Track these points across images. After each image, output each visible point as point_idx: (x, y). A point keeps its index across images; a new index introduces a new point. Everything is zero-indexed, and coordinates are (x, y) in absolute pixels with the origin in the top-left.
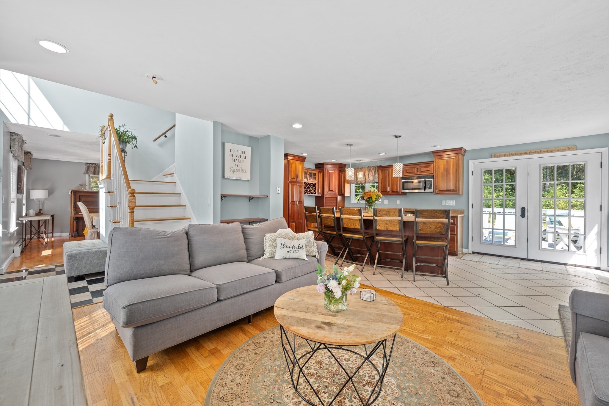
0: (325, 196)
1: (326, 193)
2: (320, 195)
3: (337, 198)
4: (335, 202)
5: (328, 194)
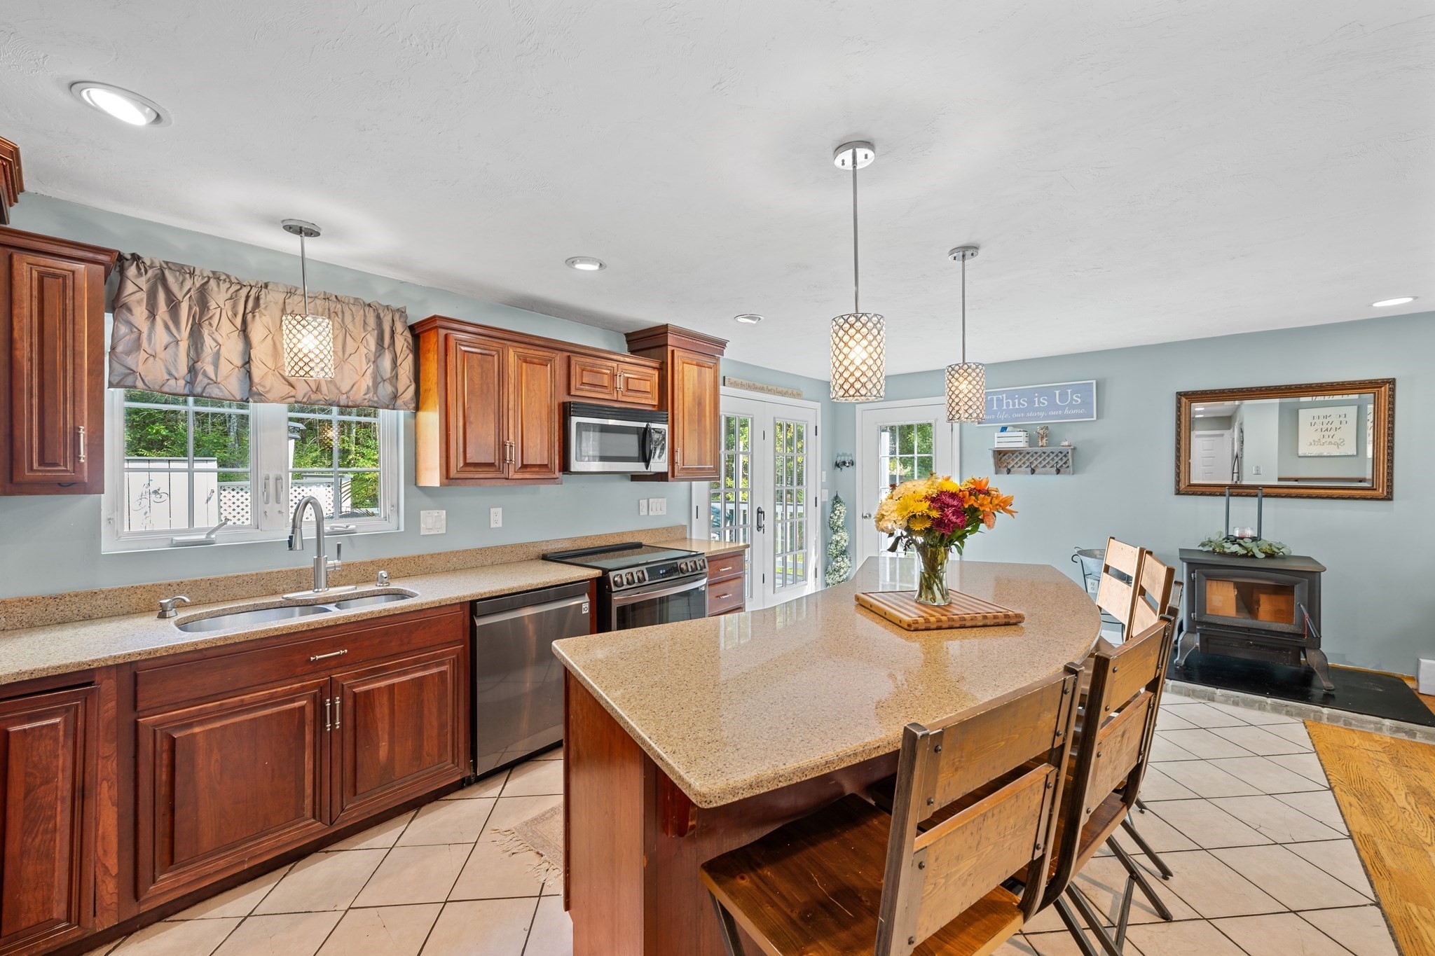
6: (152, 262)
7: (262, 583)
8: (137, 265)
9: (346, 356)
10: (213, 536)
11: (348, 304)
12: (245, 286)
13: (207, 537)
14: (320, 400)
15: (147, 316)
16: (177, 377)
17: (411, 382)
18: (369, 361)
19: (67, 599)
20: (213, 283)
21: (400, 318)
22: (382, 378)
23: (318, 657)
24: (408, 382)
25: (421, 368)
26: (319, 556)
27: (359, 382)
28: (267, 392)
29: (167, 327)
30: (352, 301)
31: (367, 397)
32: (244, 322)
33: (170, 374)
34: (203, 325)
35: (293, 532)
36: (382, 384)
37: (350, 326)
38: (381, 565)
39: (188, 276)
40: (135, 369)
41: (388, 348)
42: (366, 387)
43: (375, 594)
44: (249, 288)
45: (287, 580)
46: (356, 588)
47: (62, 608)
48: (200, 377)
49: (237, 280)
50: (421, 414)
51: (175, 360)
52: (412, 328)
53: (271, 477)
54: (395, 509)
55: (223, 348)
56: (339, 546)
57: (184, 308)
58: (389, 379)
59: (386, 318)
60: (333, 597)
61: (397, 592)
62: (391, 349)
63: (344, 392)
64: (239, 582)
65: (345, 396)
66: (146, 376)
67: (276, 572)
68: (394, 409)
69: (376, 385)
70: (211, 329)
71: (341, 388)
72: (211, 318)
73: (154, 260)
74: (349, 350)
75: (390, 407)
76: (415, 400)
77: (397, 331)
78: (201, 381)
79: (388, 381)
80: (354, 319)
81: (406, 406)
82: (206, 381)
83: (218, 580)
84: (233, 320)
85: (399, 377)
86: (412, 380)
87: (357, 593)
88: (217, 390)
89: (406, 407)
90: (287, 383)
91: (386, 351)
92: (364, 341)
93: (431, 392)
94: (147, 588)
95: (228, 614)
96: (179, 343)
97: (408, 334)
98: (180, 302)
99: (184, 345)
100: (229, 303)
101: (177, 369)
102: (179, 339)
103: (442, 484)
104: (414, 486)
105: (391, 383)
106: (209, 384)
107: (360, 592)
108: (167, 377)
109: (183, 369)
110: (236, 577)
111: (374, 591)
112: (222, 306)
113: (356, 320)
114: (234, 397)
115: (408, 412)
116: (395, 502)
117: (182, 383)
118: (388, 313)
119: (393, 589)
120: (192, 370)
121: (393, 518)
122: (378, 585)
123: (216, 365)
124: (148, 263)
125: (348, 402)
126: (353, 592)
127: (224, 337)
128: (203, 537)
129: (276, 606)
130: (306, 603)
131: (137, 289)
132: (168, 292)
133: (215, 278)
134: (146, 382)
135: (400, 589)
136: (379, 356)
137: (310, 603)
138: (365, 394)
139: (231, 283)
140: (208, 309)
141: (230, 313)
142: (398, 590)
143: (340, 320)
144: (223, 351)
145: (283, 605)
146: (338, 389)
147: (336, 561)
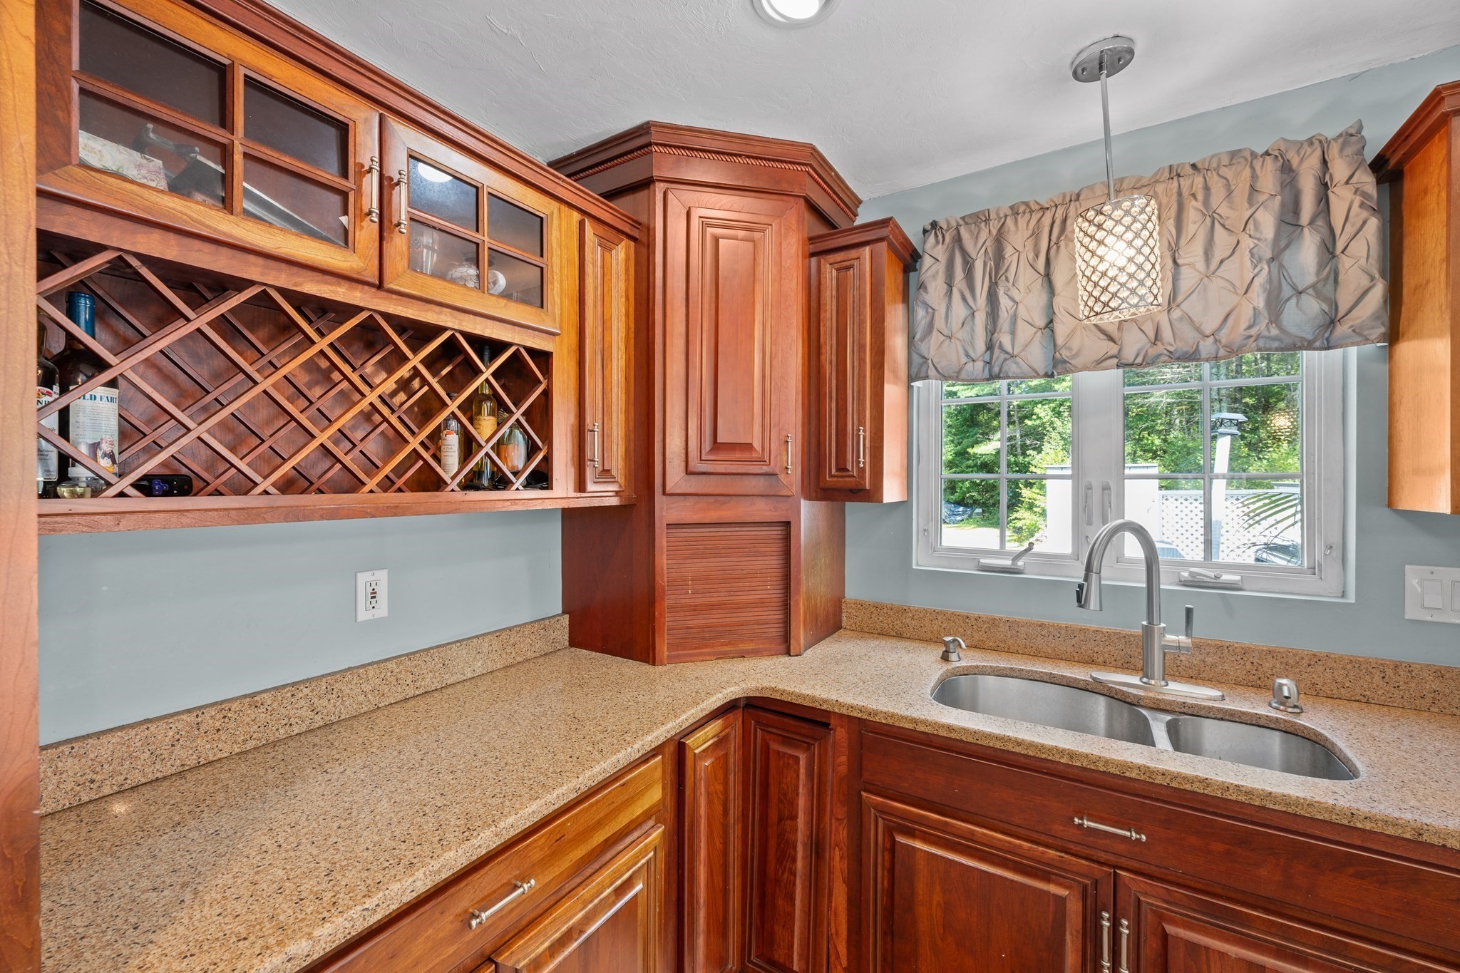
0: (666, 511)
1: (675, 477)
2: (603, 494)
3: (788, 524)
4: (772, 563)
5: (694, 485)
6: (948, 223)
7: (1073, 642)
8: (936, 233)
9: (1214, 265)
10: (1020, 563)
11: (1217, 169)
12: (1048, 208)
13: (1012, 564)
14: (1160, 355)
15: (945, 291)
16: (974, 358)
17: (1372, 279)
18: (1260, 260)
19: (885, 610)
20: (1010, 222)
21: (1341, 150)
22: (1294, 288)
23: (1086, 823)
24: (1365, 282)
25: (1406, 242)
26: (1151, 622)
27: (1237, 310)
28: (1076, 355)
29: (964, 298)
30: (1225, 161)
31: (1253, 332)
32: (1048, 262)
33: (967, 355)
34: (999, 282)
35: (1086, 579)
36: (1294, 300)
37: (1223, 210)
38: (1291, 662)
39: (983, 224)
40: (926, 356)
41: (1311, 223)
42: (1251, 312)
43: (1262, 722)
44: (1054, 209)
45: (1109, 647)
46: (1223, 698)
47: (881, 619)
48: (997, 351)
49: (1038, 204)
50: (1406, 349)
51: (972, 338)
52: (1378, 165)
53: (1094, 485)
54: (1336, 553)
55: (1021, 307)
56: (1189, 612)
57: (979, 266)
58: (1313, 286)
59: (1305, 165)
60: (1170, 703)
61: (1314, 738)
62: (1320, 222)
63: (1208, 332)
64: (1043, 633)
65: (1211, 339)
66: (939, 362)
67: (1094, 631)
68: (1328, 348)
69: (1275, 304)
70: (1007, 284)
71: (1202, 327)
72: (1007, 270)
73: (950, 219)
74: (1219, 252)
75: (1317, 344)
76: (1386, 319)
77: (1336, 179)
78: (998, 358)
79: (1311, 291)
80: (1230, 193)
81: (1359, 334)
82: (1003, 356)
83: (1017, 623)
84: (1034, 265)
85: (1341, 277)
86: (1377, 276)
87: (1220, 710)
88: (1015, 365)
89: (1360, 339)
90: (1105, 337)
91: (1306, 230)
92: (1251, 226)
93: (1431, 286)
94: (947, 615)
95: (1017, 677)
96: (976, 314)
97: (1367, 180)
98: (974, 260)
99: (981, 317)
100: (1030, 244)
101: (974, 348)
102: (975, 308)
103: (1452, 513)
104: (1387, 510)
105: (1319, 295)
106: (1006, 360)
107: (1227, 710)
108: (964, 359)
109: (980, 345)
110: (1040, 626)
111: (1259, 717)
112: (1020, 249)
113: (1234, 194)
114: (1036, 372)
115: (1369, 348)
116: (1336, 539)
117: (979, 365)
118: (1309, 150)
119: (1306, 727)
120: (990, 347)
121: (1332, 572)
122: (1274, 705)
123: (1013, 333)
124: (945, 227)
125: (1218, 350)
126: (1210, 704)
127: (1022, 290)
128: (1007, 563)
129: (1080, 687)
130: (1122, 698)
131: (933, 260)
132: (964, 253)
133: (1013, 214)
134: (940, 370)
135: (1321, 735)
136: (1287, 246)
137: (1129, 700)
138: (1249, 327)
139: (1031, 212)
140: (1004, 258)
141: (1031, 256)
142: (1316, 733)
143: (1199, 205)
144: (1022, 311)
145: (1089, 687)
146: (1198, 330)
147: (1182, 638)
